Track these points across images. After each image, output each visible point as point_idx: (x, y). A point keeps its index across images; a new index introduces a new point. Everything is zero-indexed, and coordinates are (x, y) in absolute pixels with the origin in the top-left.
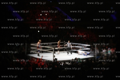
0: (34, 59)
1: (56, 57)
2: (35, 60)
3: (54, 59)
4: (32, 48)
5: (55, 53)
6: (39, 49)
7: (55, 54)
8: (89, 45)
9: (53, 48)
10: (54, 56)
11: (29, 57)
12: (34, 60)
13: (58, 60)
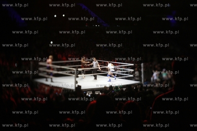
0: (44, 86)
1: (79, 84)
2: (46, 88)
3: (77, 86)
4: (41, 69)
5: (78, 77)
6: (51, 71)
7: (77, 79)
8: (133, 65)
9: (74, 69)
10: (76, 82)
11: (37, 83)
12: (44, 89)
13: (82, 88)
